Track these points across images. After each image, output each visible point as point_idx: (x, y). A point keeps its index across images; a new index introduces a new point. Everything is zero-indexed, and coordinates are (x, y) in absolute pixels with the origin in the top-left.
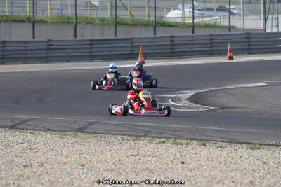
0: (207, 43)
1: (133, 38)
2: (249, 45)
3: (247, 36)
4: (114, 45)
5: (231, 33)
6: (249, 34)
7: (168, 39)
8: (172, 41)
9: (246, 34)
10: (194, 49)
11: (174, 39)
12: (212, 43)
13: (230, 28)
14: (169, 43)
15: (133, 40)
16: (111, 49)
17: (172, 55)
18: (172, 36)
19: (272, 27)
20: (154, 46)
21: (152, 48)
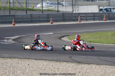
0: (46, 17)
1: (15, 15)
2: (64, 18)
3: (63, 14)
4: (7, 18)
5: (59, 13)
6: (64, 14)
7: (30, 16)
8: (31, 16)
9: (62, 14)
10: (41, 20)
11: (32, 15)
12: (48, 17)
13: (58, 11)
14: (30, 17)
15: (15, 16)
16: (6, 19)
17: (31, 22)
18: (32, 14)
19: (75, 11)
20: (24, 18)
21: (23, 19)
